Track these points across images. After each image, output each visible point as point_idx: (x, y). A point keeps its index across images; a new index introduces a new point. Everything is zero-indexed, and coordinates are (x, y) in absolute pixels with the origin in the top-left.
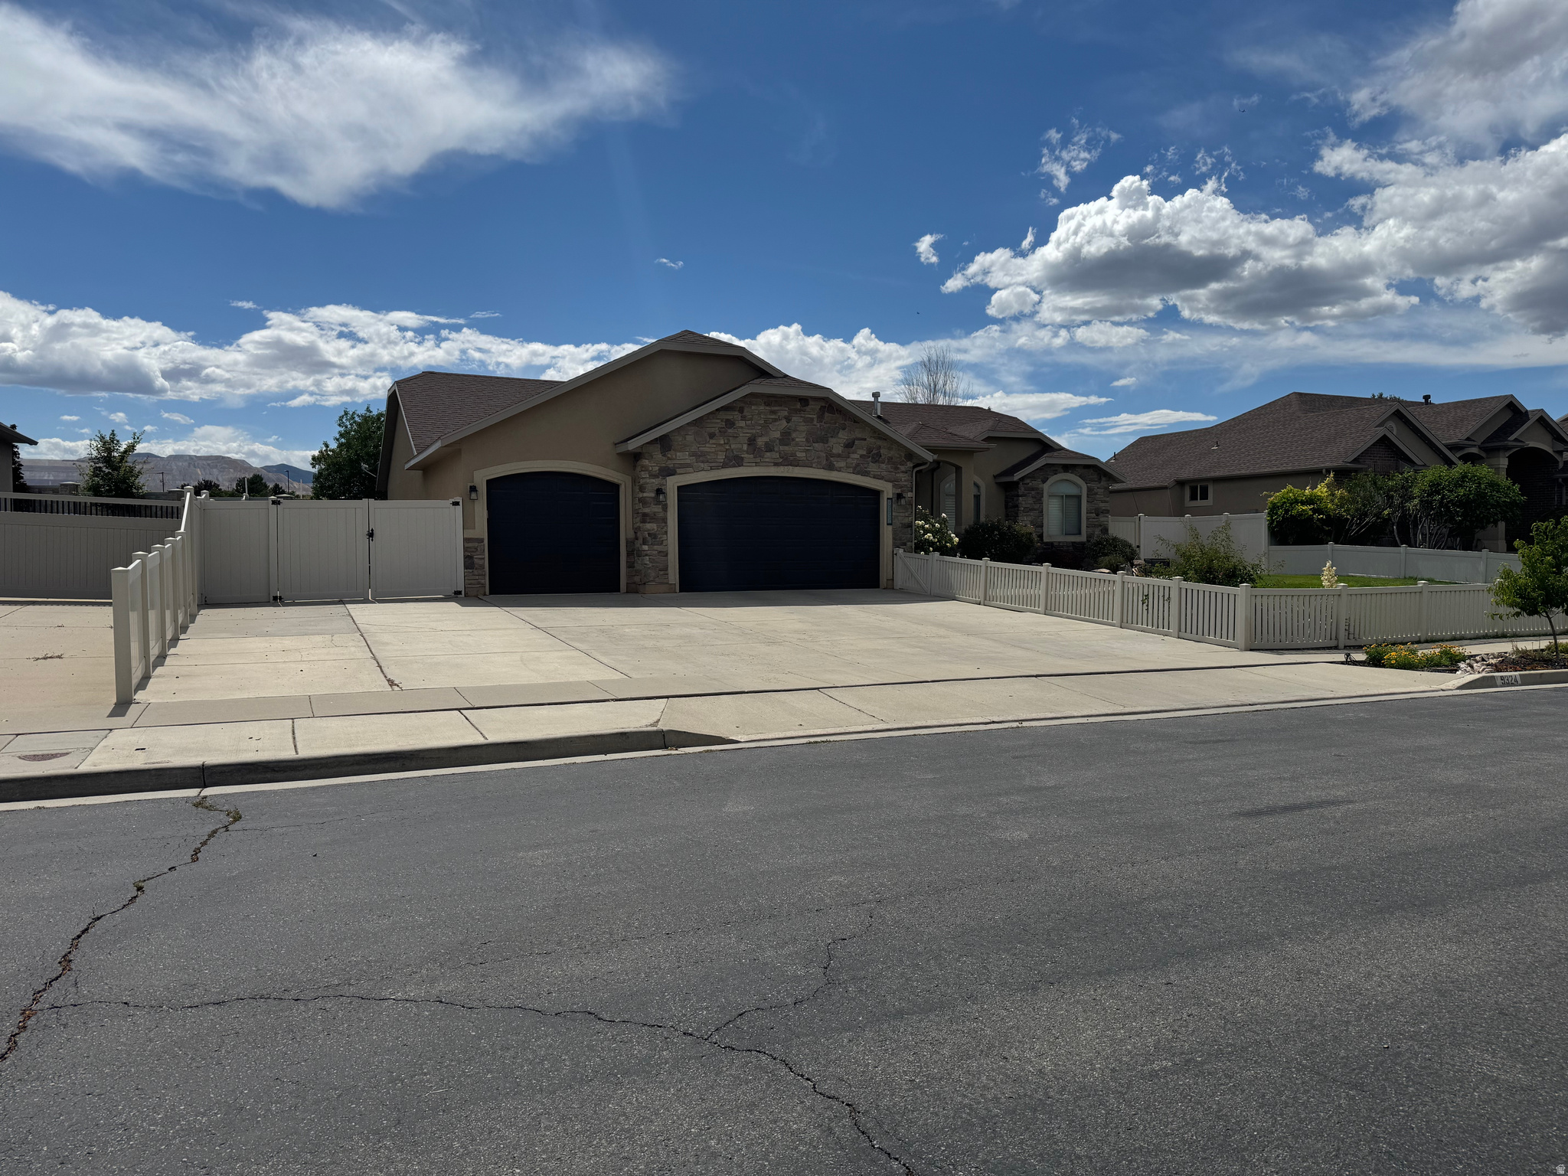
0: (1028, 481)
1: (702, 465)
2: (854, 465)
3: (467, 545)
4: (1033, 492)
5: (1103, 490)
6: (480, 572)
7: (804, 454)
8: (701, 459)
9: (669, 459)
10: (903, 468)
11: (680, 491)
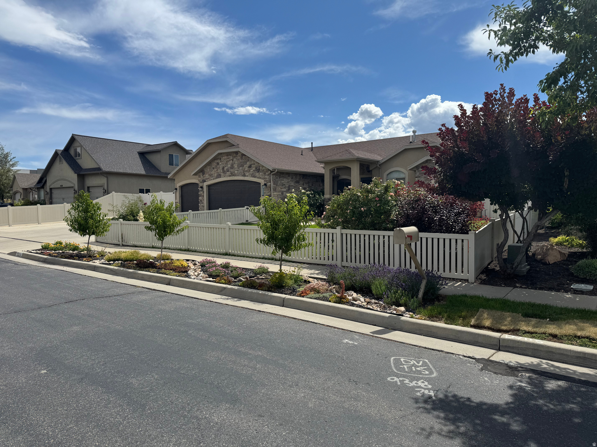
1: (212, 178)
2: (252, 174)
7: (237, 172)
9: (204, 176)
11: (209, 186)
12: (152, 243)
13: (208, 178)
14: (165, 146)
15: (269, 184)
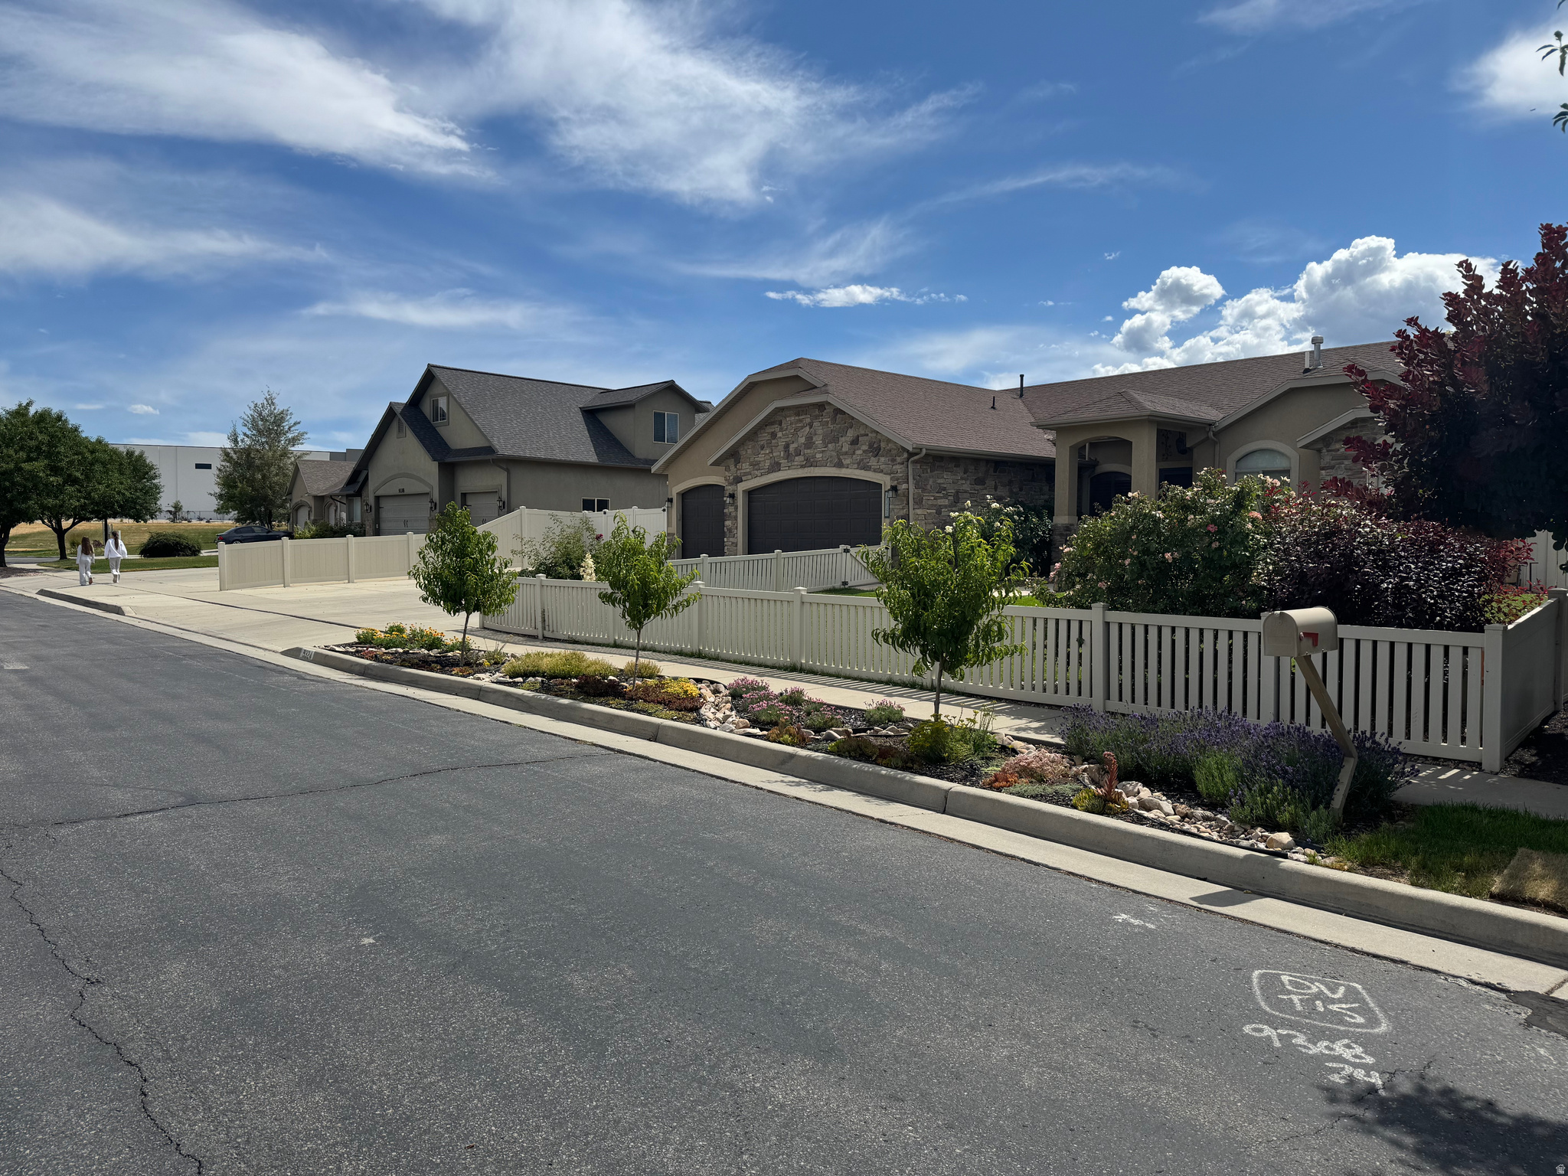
1: (757, 472)
2: (859, 460)
8: (757, 467)
9: (738, 467)
11: (750, 493)
12: (614, 636)
13: (749, 473)
14: (645, 392)
15: (904, 486)
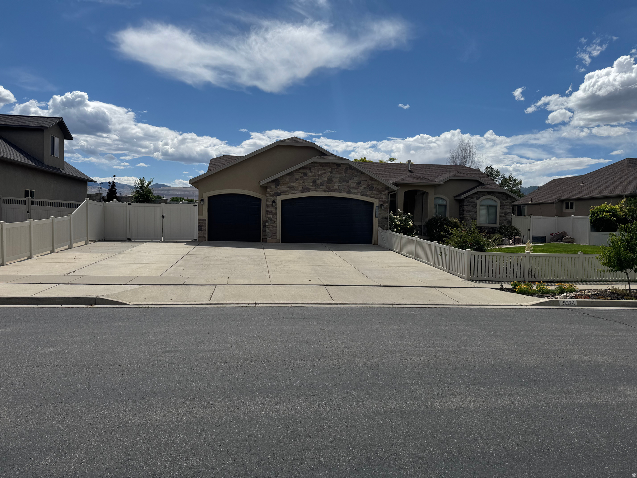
0: (469, 199)
1: (292, 191)
2: (361, 192)
3: (199, 221)
4: (472, 204)
5: (508, 204)
6: (204, 232)
7: (338, 187)
8: (292, 189)
9: (278, 189)
10: (384, 193)
11: (286, 202)
13: (286, 191)
